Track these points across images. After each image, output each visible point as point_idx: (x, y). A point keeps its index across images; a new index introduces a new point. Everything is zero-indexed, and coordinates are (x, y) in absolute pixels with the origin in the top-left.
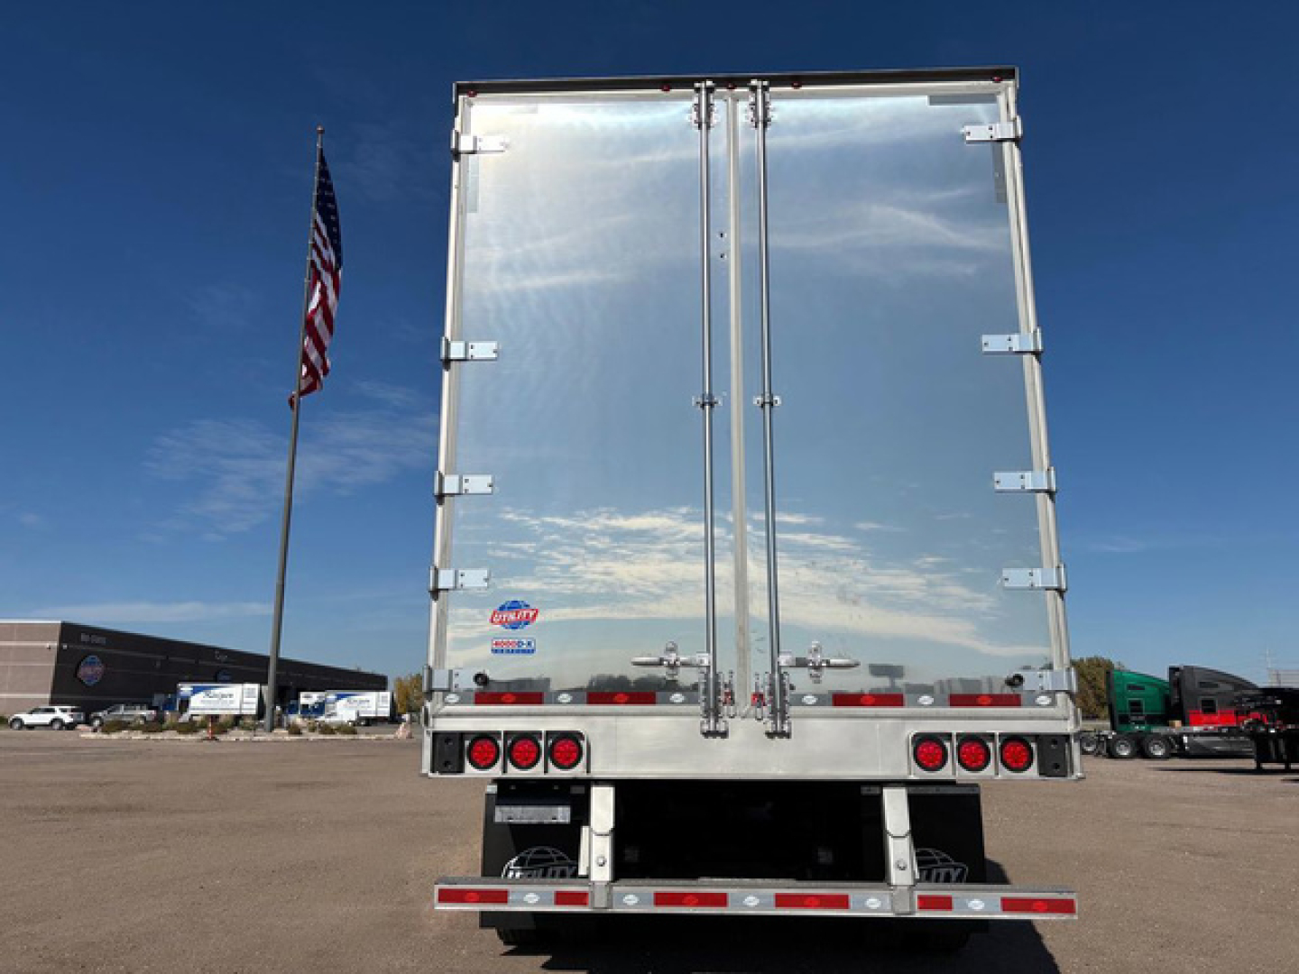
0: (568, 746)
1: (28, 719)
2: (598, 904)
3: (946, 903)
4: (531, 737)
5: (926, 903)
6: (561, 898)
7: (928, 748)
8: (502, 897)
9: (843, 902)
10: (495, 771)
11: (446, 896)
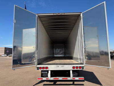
0: (47, 68)
1: (2, 56)
2: (49, 79)
3: (75, 79)
4: (44, 67)
5: (73, 79)
6: (47, 79)
7: (74, 67)
8: (42, 79)
9: (67, 79)
10: (41, 70)
11: (38, 79)
